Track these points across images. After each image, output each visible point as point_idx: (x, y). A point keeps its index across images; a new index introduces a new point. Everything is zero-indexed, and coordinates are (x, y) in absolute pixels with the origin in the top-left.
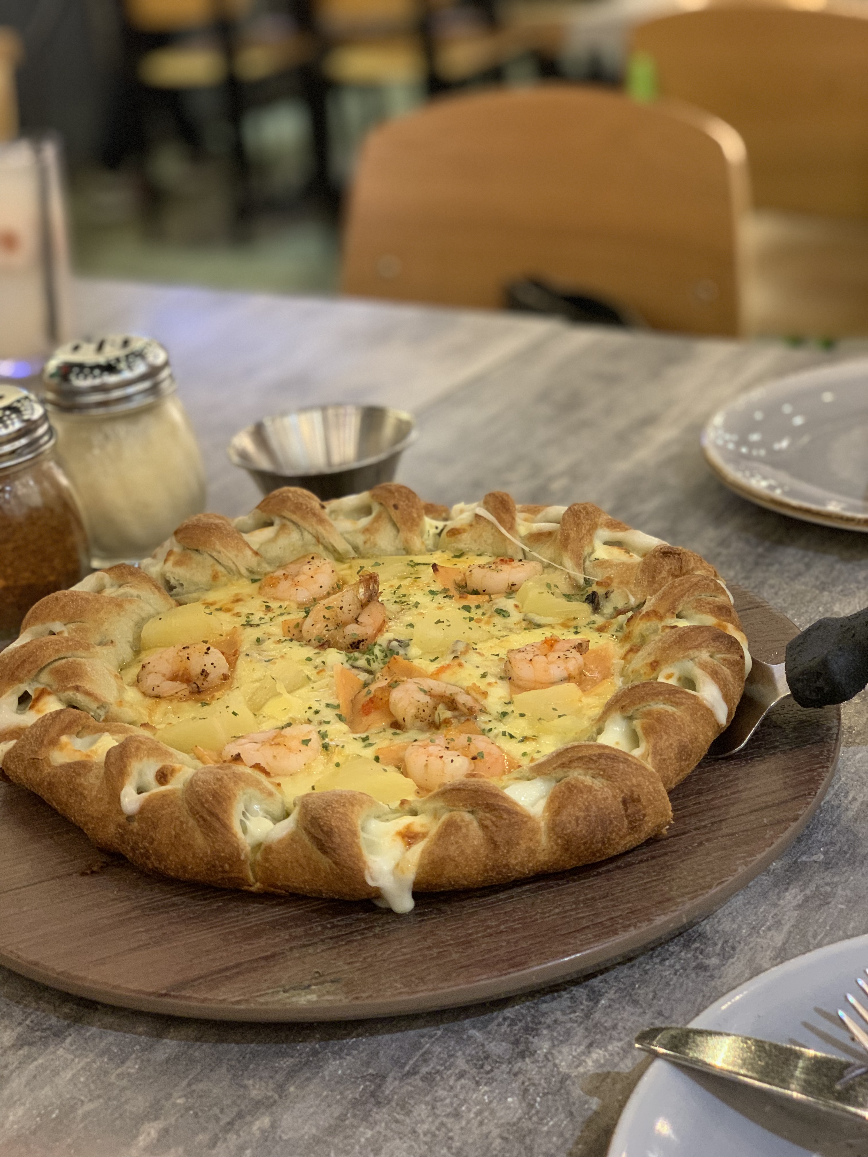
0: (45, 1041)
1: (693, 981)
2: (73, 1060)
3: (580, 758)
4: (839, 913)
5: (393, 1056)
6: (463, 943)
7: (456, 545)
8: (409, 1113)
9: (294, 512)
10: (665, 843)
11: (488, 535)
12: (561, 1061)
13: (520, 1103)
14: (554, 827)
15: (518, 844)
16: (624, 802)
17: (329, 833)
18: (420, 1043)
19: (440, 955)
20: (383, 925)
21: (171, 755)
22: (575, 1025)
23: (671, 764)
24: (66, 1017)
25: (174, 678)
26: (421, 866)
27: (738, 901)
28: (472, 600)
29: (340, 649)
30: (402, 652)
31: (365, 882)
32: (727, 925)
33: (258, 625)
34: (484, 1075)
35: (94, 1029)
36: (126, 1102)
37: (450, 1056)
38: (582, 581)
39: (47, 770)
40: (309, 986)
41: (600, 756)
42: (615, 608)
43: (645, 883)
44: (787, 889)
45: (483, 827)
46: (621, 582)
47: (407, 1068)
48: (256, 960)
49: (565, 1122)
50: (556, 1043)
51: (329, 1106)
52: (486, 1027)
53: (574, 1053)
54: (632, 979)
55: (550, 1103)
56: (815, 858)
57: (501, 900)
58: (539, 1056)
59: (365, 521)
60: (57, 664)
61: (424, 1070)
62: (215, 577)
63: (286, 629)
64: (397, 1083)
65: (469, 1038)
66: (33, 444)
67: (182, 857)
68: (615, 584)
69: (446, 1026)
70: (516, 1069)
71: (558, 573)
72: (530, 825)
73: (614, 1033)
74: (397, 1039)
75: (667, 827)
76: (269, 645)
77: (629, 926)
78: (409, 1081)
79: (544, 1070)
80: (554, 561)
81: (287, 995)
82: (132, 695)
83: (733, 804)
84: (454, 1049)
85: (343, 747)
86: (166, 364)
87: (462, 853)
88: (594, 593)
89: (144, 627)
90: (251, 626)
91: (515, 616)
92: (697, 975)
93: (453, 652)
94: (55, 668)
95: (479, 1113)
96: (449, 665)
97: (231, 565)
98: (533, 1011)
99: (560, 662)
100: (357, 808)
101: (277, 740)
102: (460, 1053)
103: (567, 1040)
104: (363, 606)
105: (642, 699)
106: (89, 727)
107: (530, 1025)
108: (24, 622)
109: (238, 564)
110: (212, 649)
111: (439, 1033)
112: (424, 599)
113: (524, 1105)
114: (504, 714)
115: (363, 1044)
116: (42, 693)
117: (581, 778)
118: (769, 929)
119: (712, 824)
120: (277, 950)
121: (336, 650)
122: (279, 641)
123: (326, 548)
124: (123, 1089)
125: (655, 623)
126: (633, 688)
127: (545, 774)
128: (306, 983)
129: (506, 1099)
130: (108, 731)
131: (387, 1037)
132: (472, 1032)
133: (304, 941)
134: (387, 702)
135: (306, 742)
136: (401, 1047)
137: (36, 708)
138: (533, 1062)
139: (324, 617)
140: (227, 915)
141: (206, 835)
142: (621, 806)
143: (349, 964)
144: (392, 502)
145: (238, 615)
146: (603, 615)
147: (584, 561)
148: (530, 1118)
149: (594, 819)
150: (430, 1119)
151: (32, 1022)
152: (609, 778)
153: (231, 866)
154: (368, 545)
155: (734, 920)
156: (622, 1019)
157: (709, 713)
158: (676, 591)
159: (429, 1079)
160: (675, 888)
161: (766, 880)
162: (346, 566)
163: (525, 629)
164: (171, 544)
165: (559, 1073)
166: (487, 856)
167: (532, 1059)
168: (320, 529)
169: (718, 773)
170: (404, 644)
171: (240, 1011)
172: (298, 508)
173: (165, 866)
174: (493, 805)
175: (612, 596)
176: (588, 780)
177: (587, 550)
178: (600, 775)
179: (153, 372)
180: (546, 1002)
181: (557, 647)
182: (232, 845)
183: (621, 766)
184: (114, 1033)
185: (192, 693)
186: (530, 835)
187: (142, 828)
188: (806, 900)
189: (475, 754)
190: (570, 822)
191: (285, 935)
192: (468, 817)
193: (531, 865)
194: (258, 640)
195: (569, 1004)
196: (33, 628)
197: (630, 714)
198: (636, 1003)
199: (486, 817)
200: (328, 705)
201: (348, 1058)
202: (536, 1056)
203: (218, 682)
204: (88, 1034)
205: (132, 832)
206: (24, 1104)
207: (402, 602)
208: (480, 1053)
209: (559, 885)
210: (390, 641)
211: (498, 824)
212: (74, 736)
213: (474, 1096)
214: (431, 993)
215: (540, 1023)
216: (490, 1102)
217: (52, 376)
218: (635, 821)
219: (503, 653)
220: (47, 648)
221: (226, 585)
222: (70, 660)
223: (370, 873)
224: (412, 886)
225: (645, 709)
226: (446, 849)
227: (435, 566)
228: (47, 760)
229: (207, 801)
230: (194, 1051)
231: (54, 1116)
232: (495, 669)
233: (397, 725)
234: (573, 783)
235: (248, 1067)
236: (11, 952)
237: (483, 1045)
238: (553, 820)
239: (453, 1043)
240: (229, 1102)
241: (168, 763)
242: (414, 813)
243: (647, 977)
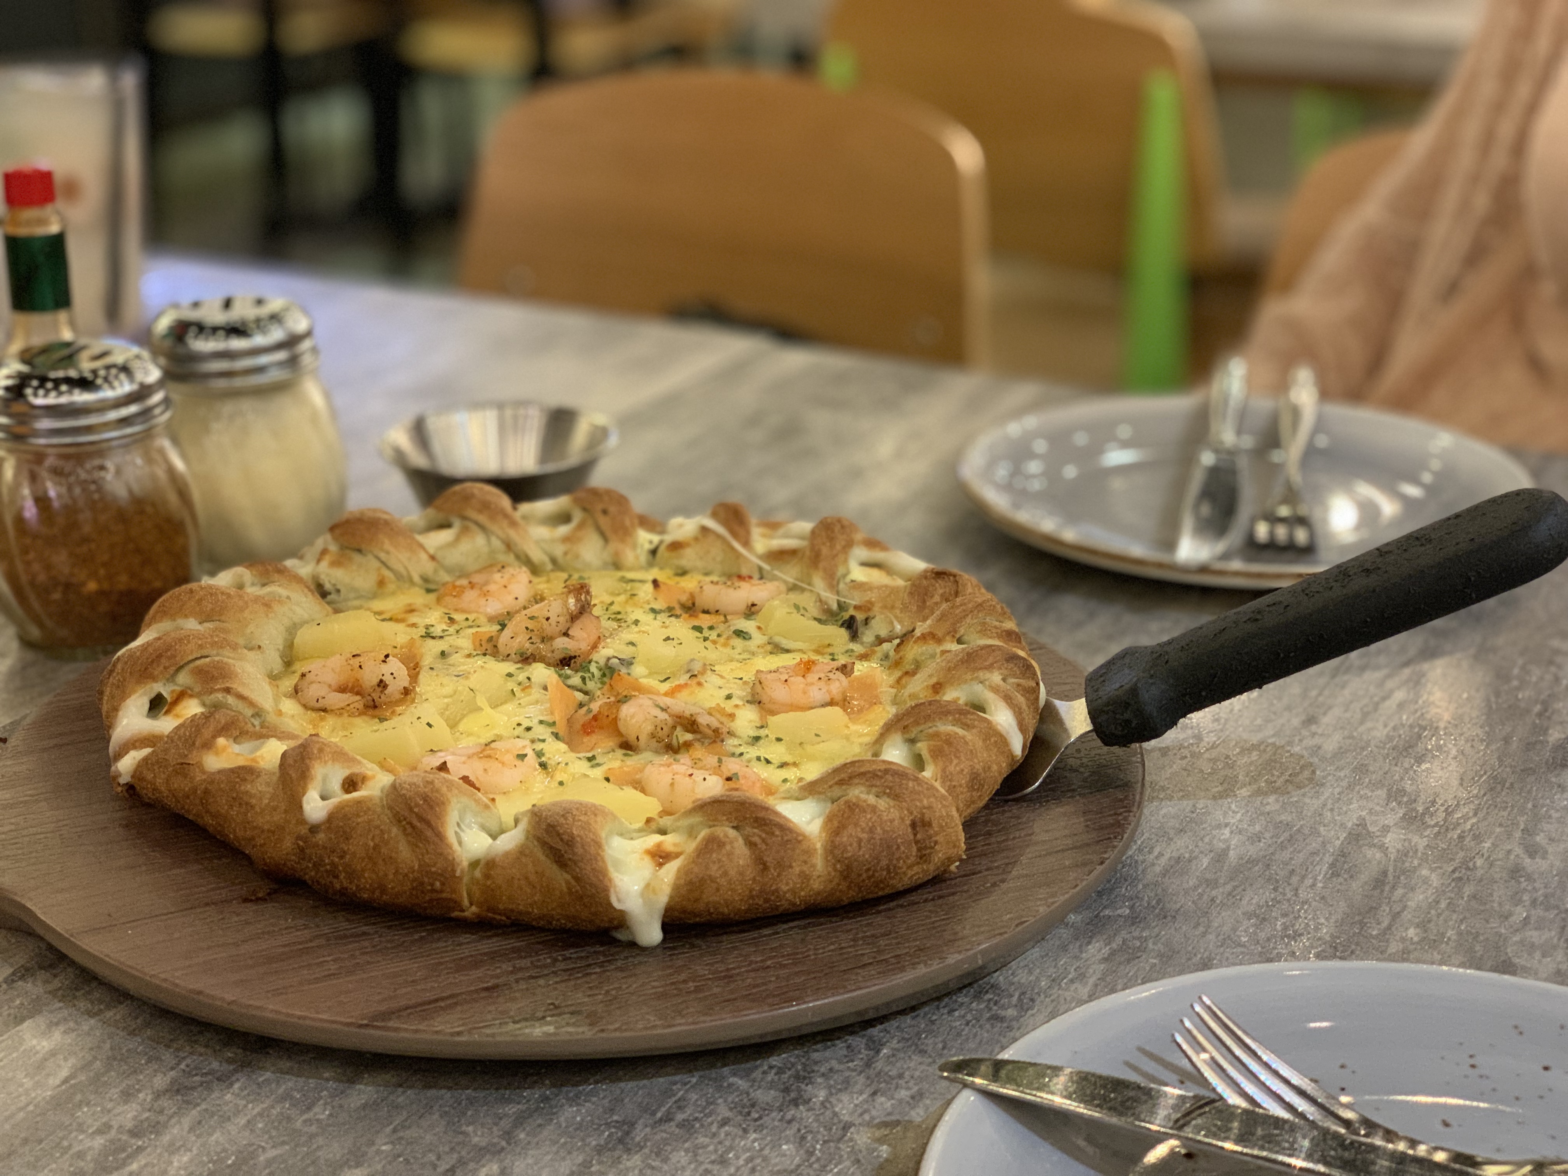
0: (207, 1086)
1: (988, 1032)
2: (245, 1106)
3: (862, 774)
4: (1151, 968)
5: (641, 1102)
6: (725, 977)
7: (677, 562)
8: (666, 1160)
9: (480, 511)
10: (953, 882)
11: (716, 551)
12: (842, 1109)
13: (798, 1151)
14: (832, 849)
15: (791, 867)
16: (913, 825)
17: (570, 843)
18: (671, 1090)
19: (697, 990)
20: (626, 958)
21: (359, 762)
22: (854, 1074)
23: (962, 793)
24: (229, 1061)
25: (342, 689)
26: (676, 887)
27: (1035, 953)
28: (705, 621)
29: (548, 665)
30: (624, 671)
31: (610, 905)
32: (1023, 977)
33: (441, 637)
34: (752, 1123)
35: (268, 1075)
36: (319, 1148)
37: (709, 1103)
38: (835, 607)
39: (199, 777)
40: (544, 1017)
41: (886, 771)
42: (878, 637)
43: (933, 923)
44: (1089, 943)
45: (750, 844)
46: (885, 607)
47: (659, 1115)
48: (476, 991)
49: (852, 1170)
50: (834, 1091)
51: (569, 1153)
52: (748, 1075)
53: (856, 1102)
54: (916, 1029)
55: (832, 1150)
56: (1119, 912)
57: (765, 936)
58: (815, 1103)
59: (563, 530)
60: (198, 662)
61: (680, 1117)
62: (381, 583)
63: (477, 644)
64: (648, 1130)
65: (730, 1085)
66: (146, 414)
67: (381, 874)
68: (876, 609)
69: (702, 1073)
70: (789, 1116)
71: (807, 595)
72: (804, 846)
73: (902, 1082)
74: (644, 1086)
75: (957, 864)
76: (455, 658)
77: (919, 963)
78: (663, 1128)
79: (821, 1118)
80: (802, 581)
81: (518, 1026)
82: (289, 706)
83: (1028, 846)
84: (713, 1096)
85: (567, 764)
86: (308, 334)
87: (726, 873)
88: (852, 618)
89: (299, 633)
90: (433, 638)
91: (758, 639)
92: (993, 1026)
93: (689, 671)
94: (197, 667)
95: (750, 1160)
96: (686, 684)
97: (402, 570)
98: (803, 1060)
99: (821, 684)
100: (599, 819)
101: (486, 753)
102: (720, 1101)
103: (846, 1089)
104: (574, 618)
105: (928, 718)
106: (247, 732)
107: (801, 1073)
108: (147, 618)
109: (410, 568)
110: (391, 658)
111: (694, 1080)
112: (646, 618)
113: (802, 1152)
114: (757, 739)
115: (604, 1090)
116: (180, 696)
117: (863, 796)
118: (1072, 981)
119: (1007, 864)
120: (500, 981)
121: (543, 665)
122: (469, 656)
123: (518, 557)
124: (312, 1136)
125: (931, 647)
126: (916, 705)
127: (820, 793)
128: (539, 1014)
129: (780, 1146)
130: (272, 736)
131: (631, 1084)
132: (732, 1080)
133: (533, 973)
134: (615, 720)
135: (522, 757)
136: (649, 1094)
137: (174, 712)
138: (808, 1110)
139: (527, 628)
140: (434, 945)
141: (414, 846)
142: (910, 830)
143: (589, 996)
144: (599, 507)
145: (414, 625)
146: (862, 643)
147: (838, 583)
148: (811, 1166)
149: (878, 842)
150: (692, 1166)
151: (187, 1066)
152: (896, 797)
153: (443, 884)
154: (569, 557)
155: (1030, 972)
156: (909, 1068)
157: (1002, 741)
158: (957, 611)
159: (687, 1126)
160: (968, 927)
161: (1064, 933)
162: (544, 579)
163: (771, 653)
164: (325, 541)
165: (840, 1122)
166: (754, 879)
167: (807, 1106)
168: (512, 534)
169: (1008, 814)
170: (628, 663)
171: (459, 1043)
172: (486, 507)
173: (357, 886)
174: (764, 819)
175: (873, 623)
176: (871, 799)
177: (841, 571)
178: (885, 793)
179: (292, 342)
180: (817, 1051)
181: (815, 669)
182: (446, 859)
183: (911, 784)
184: (294, 1078)
185: (366, 707)
186: (805, 858)
187: (330, 839)
188: (1113, 953)
189: (729, 775)
190: (851, 845)
191: (507, 967)
192: (732, 833)
193: (803, 893)
194: (443, 654)
195: (845, 1053)
196: (160, 625)
197: (913, 736)
198: (923, 1052)
199: (754, 834)
200: (541, 722)
201: (587, 1104)
202: (811, 1104)
203: (398, 696)
204: (261, 1079)
205: (316, 845)
206: (190, 1150)
207: (618, 618)
208: (745, 1100)
209: (831, 922)
210: (609, 659)
211: (769, 841)
212: (231, 740)
213: (743, 1143)
214: (692, 1027)
215: (813, 1071)
216: (761, 1150)
217: (165, 337)
218: (926, 848)
219: (749, 676)
220: (189, 642)
221: (393, 593)
222: (217, 659)
223: (615, 892)
224: (663, 912)
225: (930, 731)
226: (707, 868)
227: (655, 583)
228: (200, 765)
229: (417, 805)
230: (398, 1096)
231: (230, 1162)
232: (740, 692)
233: (628, 746)
234: (854, 800)
235: (464, 1114)
236: (165, 980)
237: (748, 1094)
238: (832, 842)
239: (711, 1090)
240: (447, 1149)
241: (356, 770)
242: (663, 832)
243: (935, 1027)
